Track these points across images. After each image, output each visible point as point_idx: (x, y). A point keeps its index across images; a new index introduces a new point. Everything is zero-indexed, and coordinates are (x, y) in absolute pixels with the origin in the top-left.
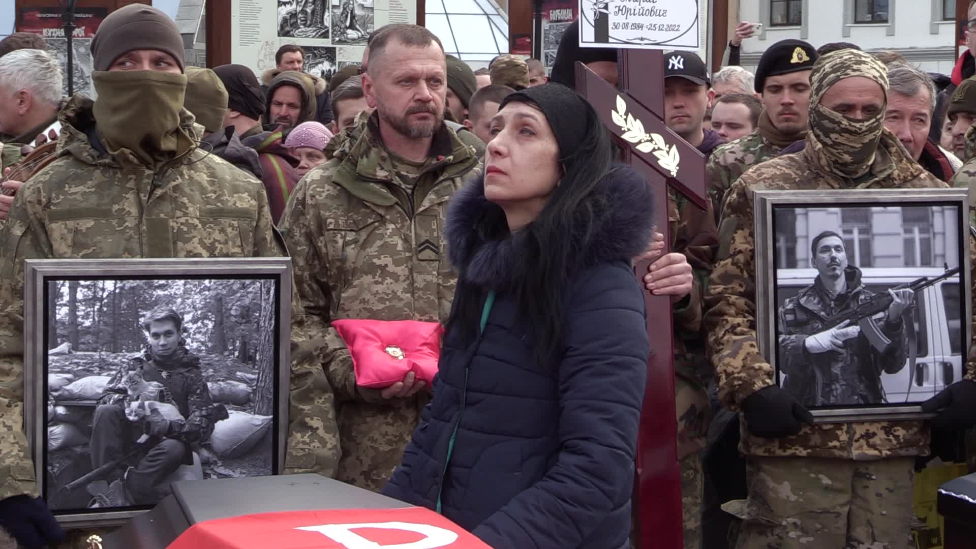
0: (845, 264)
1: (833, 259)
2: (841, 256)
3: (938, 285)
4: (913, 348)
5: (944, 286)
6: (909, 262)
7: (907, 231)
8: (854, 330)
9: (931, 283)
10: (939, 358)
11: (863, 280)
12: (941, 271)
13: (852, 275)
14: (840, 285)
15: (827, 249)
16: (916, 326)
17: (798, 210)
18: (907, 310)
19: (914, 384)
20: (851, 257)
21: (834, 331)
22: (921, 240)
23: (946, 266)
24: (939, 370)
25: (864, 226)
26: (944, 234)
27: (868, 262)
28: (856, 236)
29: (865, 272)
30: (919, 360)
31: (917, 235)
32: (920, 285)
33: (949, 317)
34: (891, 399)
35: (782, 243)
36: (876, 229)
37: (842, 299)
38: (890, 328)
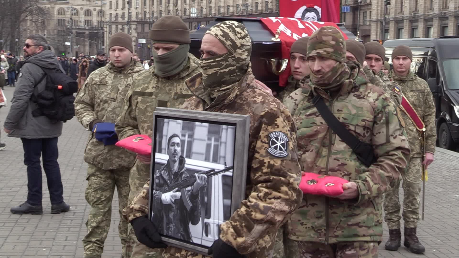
0: (179, 155)
1: (175, 150)
2: (179, 149)
3: (220, 175)
4: (203, 212)
5: (224, 176)
6: (207, 159)
7: (209, 139)
8: (179, 194)
9: (216, 173)
10: (216, 221)
11: (186, 166)
12: (222, 167)
13: (182, 162)
14: (176, 167)
15: (174, 144)
16: (206, 199)
17: (166, 120)
18: (202, 188)
19: (204, 235)
20: (182, 151)
21: (171, 193)
22: (215, 146)
23: (225, 165)
24: (216, 229)
25: (191, 133)
26: (226, 143)
27: (189, 156)
28: (186, 139)
29: (187, 161)
30: (206, 220)
31: (213, 143)
32: (211, 173)
33: (225, 197)
34: (195, 241)
35: (158, 138)
36: (196, 136)
37: (177, 175)
38: (193, 197)
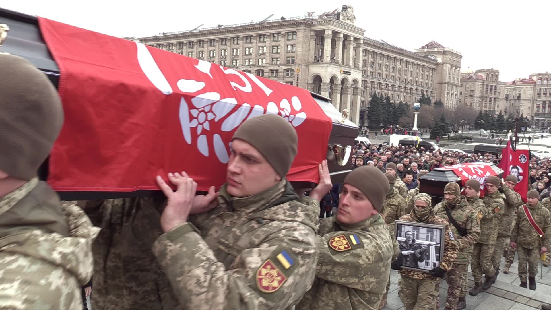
0: (412, 238)
1: (409, 237)
2: (411, 236)
3: (434, 246)
4: (426, 258)
5: (436, 247)
6: (427, 240)
7: (427, 233)
8: (413, 252)
9: (432, 245)
10: (433, 261)
11: (416, 242)
12: (435, 243)
13: (413, 241)
14: (410, 242)
15: (408, 234)
16: (427, 254)
17: (403, 226)
18: (425, 250)
19: (426, 266)
20: (414, 237)
21: (408, 251)
22: (431, 236)
23: (436, 242)
24: (432, 264)
25: (417, 231)
26: (436, 235)
27: (417, 238)
28: (415, 233)
29: (416, 240)
30: (427, 261)
31: (430, 235)
32: (429, 245)
33: (436, 253)
34: (420, 268)
35: (399, 232)
36: (420, 232)
37: (410, 245)
38: (421, 253)
